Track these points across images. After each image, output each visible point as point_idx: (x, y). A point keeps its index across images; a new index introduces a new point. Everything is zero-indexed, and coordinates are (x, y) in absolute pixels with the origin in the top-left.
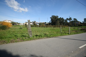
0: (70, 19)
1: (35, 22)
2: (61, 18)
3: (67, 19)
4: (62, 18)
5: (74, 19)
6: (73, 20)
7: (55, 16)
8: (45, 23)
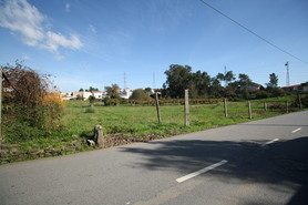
0: (229, 76)
1: (115, 87)
2: (199, 72)
3: (220, 76)
4: (204, 73)
5: (241, 76)
6: (238, 79)
7: (179, 67)
8: (148, 90)
